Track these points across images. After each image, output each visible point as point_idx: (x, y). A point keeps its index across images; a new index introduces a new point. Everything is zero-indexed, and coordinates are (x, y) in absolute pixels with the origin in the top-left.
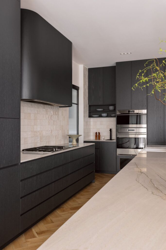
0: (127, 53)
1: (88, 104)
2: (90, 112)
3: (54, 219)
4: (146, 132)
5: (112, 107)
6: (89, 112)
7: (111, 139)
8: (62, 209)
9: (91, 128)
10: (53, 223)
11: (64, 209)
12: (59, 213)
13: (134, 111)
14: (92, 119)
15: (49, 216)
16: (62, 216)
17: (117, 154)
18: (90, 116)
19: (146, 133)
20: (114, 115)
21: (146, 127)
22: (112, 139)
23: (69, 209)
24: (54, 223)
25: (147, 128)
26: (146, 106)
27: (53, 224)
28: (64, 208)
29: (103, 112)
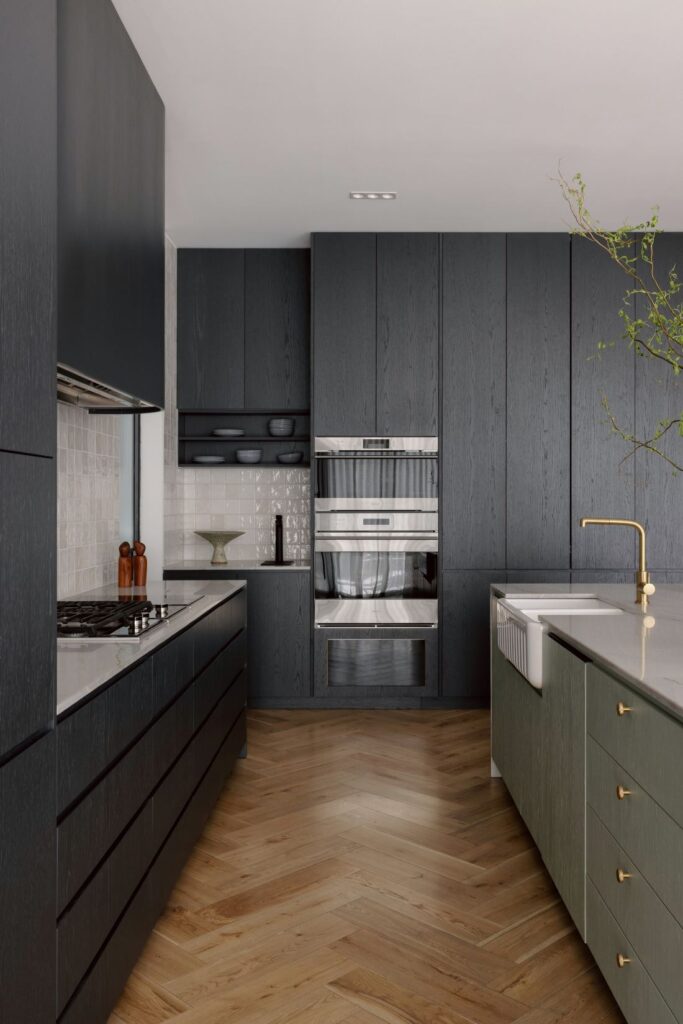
0: (380, 196)
1: (178, 407)
2: (184, 441)
3: (172, 987)
4: (436, 527)
5: (282, 421)
6: (180, 442)
7: (279, 560)
8: (176, 917)
9: (186, 511)
10: (180, 1010)
11: (188, 914)
12: (177, 944)
13: (388, 441)
14: (190, 475)
15: (140, 974)
16: (202, 956)
17: (316, 621)
18: (186, 460)
19: (436, 535)
20: (290, 456)
21: (436, 509)
22: (286, 557)
23: (212, 912)
24: (185, 1014)
25: (440, 512)
26: (434, 422)
27: (180, 1015)
28: (181, 910)
29: (245, 441)
